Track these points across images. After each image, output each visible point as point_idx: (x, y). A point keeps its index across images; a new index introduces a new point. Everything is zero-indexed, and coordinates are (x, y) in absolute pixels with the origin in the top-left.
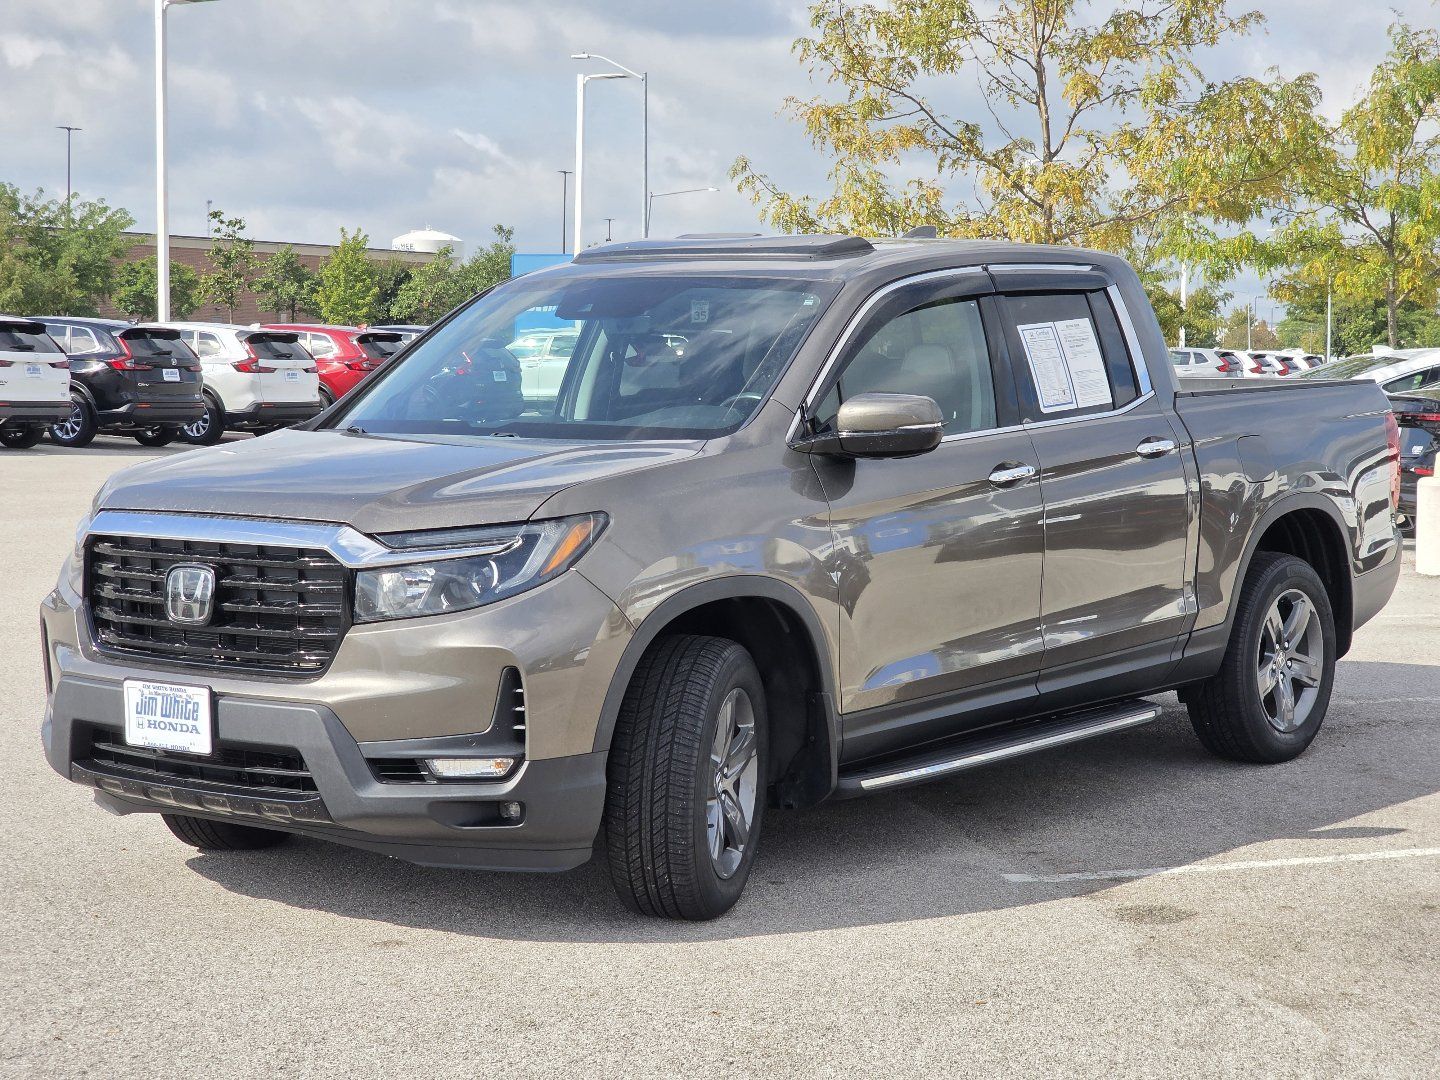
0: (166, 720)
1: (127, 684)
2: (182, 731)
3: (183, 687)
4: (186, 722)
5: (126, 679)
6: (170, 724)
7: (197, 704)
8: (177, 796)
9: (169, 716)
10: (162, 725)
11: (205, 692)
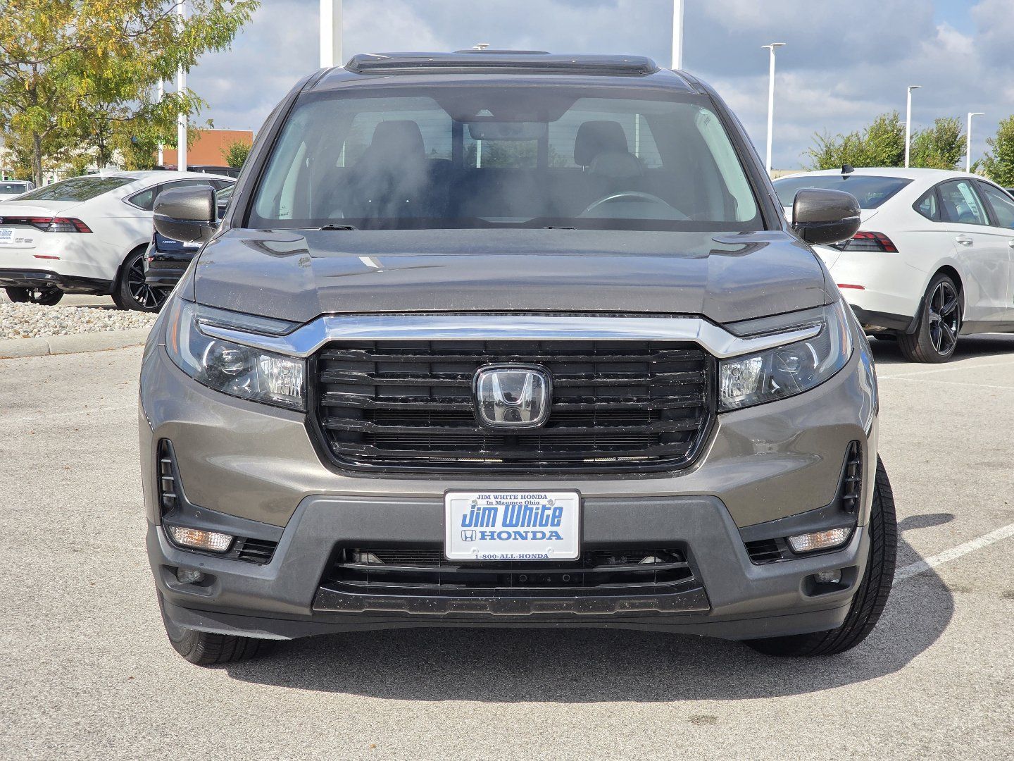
0: (511, 530)
1: (449, 497)
2: (534, 538)
3: (543, 494)
4: (542, 529)
5: (446, 493)
6: (519, 533)
7: (561, 509)
8: (497, 607)
9: (516, 525)
10: (504, 536)
11: (575, 496)
